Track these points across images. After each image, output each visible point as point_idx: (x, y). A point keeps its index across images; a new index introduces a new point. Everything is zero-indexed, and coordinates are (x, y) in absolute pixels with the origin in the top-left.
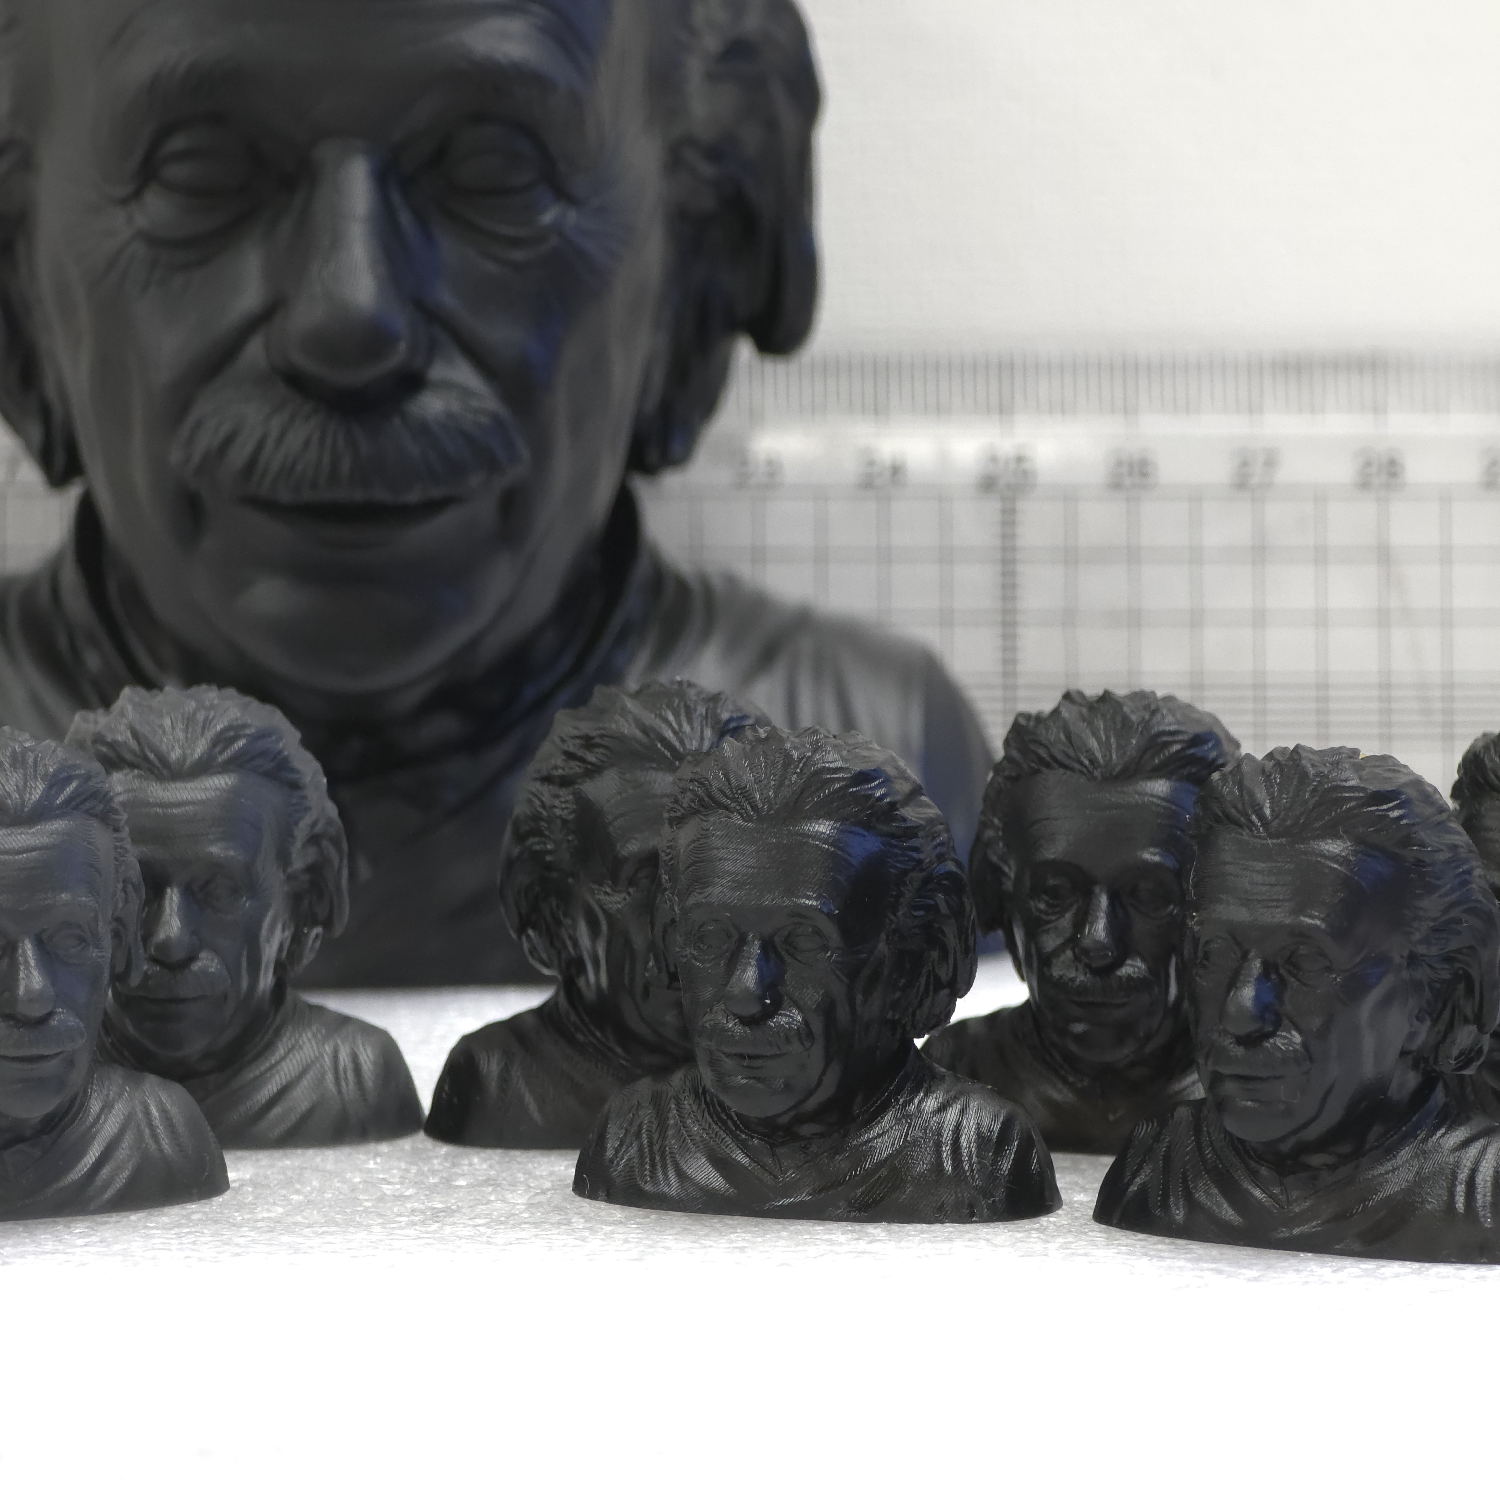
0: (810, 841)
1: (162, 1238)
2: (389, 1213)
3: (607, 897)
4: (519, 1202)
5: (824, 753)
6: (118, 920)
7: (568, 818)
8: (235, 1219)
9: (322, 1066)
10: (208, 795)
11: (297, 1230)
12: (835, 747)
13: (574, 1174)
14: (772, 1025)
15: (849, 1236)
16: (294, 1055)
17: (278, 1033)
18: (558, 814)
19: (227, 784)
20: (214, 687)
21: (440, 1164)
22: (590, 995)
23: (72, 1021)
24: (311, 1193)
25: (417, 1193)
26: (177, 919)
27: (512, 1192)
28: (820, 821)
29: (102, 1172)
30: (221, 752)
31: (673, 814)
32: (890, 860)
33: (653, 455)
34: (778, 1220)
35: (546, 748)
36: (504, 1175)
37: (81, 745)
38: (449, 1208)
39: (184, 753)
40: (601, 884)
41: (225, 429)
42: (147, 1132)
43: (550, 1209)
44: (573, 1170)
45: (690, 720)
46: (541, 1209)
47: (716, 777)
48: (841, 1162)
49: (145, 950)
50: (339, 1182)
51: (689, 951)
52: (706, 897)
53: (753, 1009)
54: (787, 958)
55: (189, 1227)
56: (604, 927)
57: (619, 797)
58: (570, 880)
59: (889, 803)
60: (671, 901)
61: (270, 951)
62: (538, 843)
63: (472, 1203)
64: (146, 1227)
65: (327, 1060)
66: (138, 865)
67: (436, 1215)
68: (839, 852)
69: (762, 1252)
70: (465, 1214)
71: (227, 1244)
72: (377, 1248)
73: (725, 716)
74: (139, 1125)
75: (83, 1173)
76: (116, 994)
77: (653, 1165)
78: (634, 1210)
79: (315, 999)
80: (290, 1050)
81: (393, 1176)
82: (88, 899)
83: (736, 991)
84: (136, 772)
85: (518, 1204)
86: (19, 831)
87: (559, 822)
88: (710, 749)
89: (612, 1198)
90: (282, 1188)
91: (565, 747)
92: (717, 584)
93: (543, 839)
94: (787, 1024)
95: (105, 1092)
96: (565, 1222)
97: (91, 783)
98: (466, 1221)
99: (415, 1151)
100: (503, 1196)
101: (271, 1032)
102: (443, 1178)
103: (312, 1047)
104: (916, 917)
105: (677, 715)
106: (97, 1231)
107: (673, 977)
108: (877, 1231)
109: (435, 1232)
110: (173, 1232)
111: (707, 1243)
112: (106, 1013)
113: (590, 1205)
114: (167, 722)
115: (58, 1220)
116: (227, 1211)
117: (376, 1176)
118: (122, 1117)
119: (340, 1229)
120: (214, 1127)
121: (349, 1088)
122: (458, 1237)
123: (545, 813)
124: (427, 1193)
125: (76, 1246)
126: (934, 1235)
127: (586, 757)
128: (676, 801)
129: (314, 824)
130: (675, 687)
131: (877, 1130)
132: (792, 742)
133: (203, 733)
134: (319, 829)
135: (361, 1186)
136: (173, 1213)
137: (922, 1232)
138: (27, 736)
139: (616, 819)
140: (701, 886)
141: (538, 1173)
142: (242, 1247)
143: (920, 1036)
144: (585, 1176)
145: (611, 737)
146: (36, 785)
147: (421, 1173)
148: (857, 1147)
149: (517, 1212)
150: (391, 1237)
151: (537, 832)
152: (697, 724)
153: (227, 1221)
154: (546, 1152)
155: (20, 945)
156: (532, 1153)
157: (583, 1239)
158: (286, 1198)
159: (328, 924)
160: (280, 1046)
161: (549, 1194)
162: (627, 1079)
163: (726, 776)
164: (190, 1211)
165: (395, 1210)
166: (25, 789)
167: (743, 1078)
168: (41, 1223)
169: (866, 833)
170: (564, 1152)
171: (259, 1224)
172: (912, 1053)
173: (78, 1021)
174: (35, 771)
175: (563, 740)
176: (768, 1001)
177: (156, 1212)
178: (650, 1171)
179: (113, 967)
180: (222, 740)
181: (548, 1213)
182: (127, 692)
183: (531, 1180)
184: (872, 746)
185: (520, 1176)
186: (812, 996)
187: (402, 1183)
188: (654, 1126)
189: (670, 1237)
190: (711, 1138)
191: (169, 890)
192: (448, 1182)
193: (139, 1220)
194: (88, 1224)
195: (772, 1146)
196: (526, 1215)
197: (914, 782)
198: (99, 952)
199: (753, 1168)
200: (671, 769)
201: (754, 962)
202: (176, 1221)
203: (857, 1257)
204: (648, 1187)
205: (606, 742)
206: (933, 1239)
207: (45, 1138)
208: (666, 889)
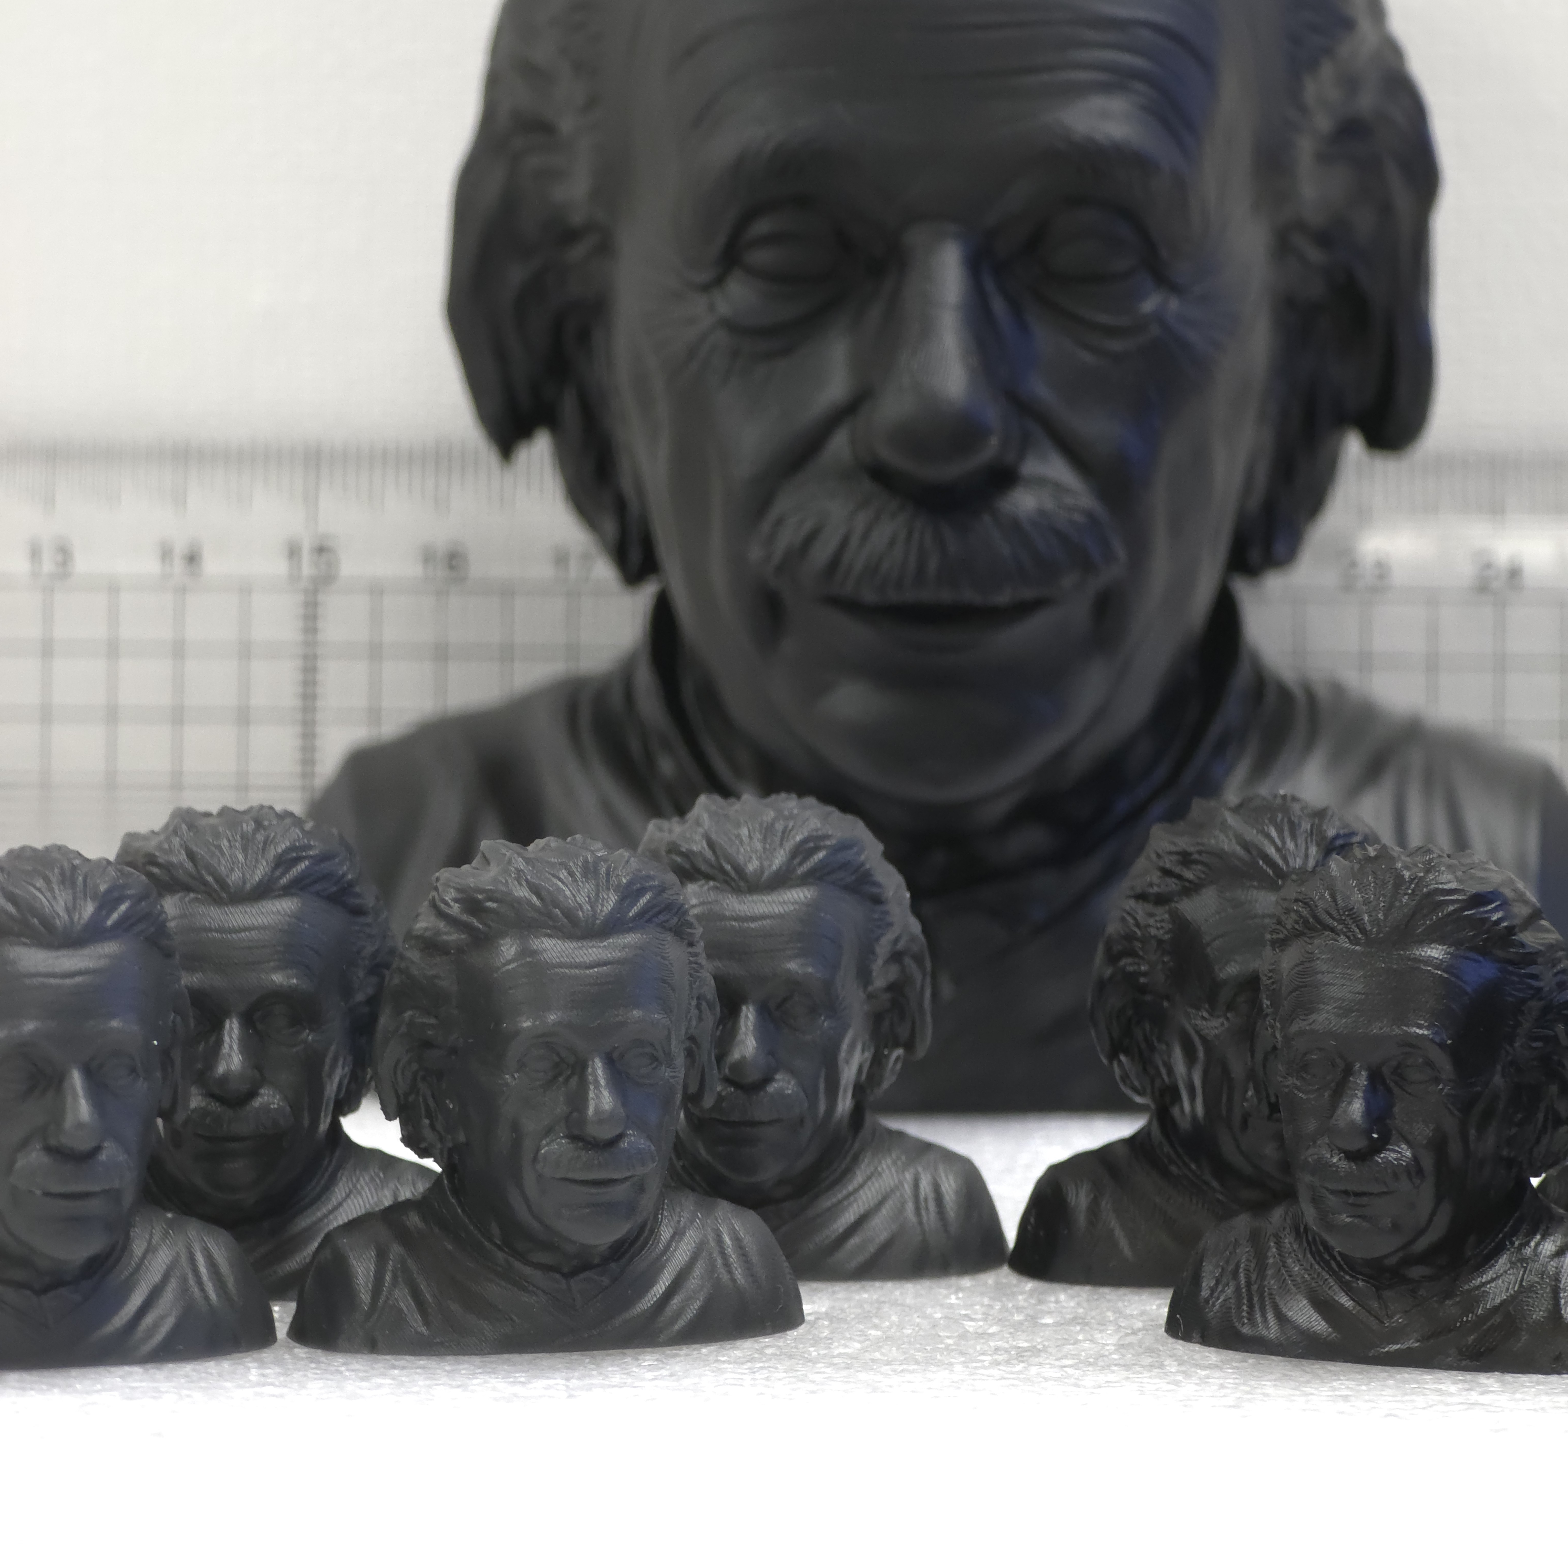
0: (1422, 967)
1: (734, 1372)
2: (971, 1351)
3: (1204, 1023)
4: (1108, 1342)
5: (1437, 874)
6: (692, 1039)
7: (1164, 939)
8: (810, 1355)
9: (902, 1196)
10: (786, 909)
11: (875, 1367)
12: (1449, 867)
13: (1166, 1314)
14: (1380, 1160)
15: (1460, 1386)
16: (873, 1183)
17: (856, 1160)
18: (1152, 934)
19: (806, 898)
20: (794, 796)
21: (1025, 1300)
22: (1185, 1125)
23: (643, 1143)
24: (890, 1328)
25: (1002, 1331)
26: (752, 1038)
27: (1101, 1331)
28: (1432, 946)
29: (672, 1303)
30: (801, 864)
31: (1275, 936)
32: (1508, 988)
33: (1255, 555)
34: (1384, 1367)
35: (1141, 863)
36: (1093, 1313)
37: (654, 855)
38: (1034, 1347)
39: (761, 863)
40: (1198, 1008)
41: (808, 526)
42: (719, 1261)
43: (1141, 1350)
44: (1165, 1311)
45: (1294, 837)
46: (1131, 1351)
47: (1322, 897)
48: (1450, 1308)
49: (719, 1068)
50: (918, 1317)
51: (1291, 1081)
52: (1310, 1024)
53: (1359, 1144)
54: (1396, 1090)
55: (763, 1362)
56: (1201, 1054)
57: (1217, 917)
58: (1166, 1004)
59: (1506, 927)
60: (1272, 1027)
61: (849, 1073)
62: (1131, 964)
63: (1059, 1343)
64: (717, 1361)
65: (908, 1189)
66: (713, 982)
67: (1021, 1355)
68: (1453, 979)
69: (1366, 1401)
70: (1051, 1354)
71: (803, 1381)
72: (959, 1388)
73: (1331, 833)
74: (711, 1254)
75: (652, 1302)
76: (689, 1116)
77: (1251, 1306)
78: (1231, 1354)
79: (895, 1124)
80: (869, 1178)
81: (976, 1313)
82: (662, 1016)
83: (1342, 1124)
84: (712, 883)
85: (1107, 1345)
86: (591, 945)
87: (1154, 943)
88: (1315, 867)
89: (1206, 1340)
90: (859, 1323)
91: (1161, 864)
92: (1322, 692)
93: (1136, 960)
94: (1395, 1159)
95: (676, 1218)
96: (1156, 1364)
97: (665, 895)
98: (1052, 1362)
99: (998, 1287)
100: (1092, 1336)
101: (848, 1159)
102: (1028, 1315)
103: (892, 1176)
104: (1536, 1048)
105: (1280, 832)
106: (667, 1364)
107: (1274, 1108)
108: (1490, 1381)
109: (1020, 1372)
110: (745, 1367)
111: (1308, 1390)
112: (677, 1136)
113: (1183, 1347)
114: (744, 831)
115: (627, 1351)
116: (801, 1346)
117: (958, 1311)
118: (694, 1245)
119: (919, 1367)
120: (788, 1257)
121: (930, 1216)
122: (1044, 1378)
123: (1139, 933)
124: (1012, 1330)
125: (643, 1379)
126: (1551, 1386)
127: (1182, 874)
128: (1279, 922)
129: (896, 941)
130: (1279, 801)
131: (1490, 1274)
132: (1403, 862)
133: (781, 845)
134: (900, 946)
135: (942, 1322)
136: (746, 1347)
137: (1538, 1383)
138: (599, 845)
139: (1214, 940)
140: (1306, 1012)
141: (1128, 1312)
142: (818, 1384)
143: (1537, 1175)
144: (1178, 1316)
145: (1207, 852)
146: (609, 897)
147: (1004, 1309)
148: (1469, 1291)
149: (1107, 1353)
150: (972, 1377)
151: (1131, 953)
152: (1301, 841)
153: (801, 1356)
154: (1136, 1290)
155: (590, 1063)
156: (1122, 1291)
157: (1177, 1383)
158: (863, 1333)
159: (909, 1046)
160: (858, 1173)
161: (1140, 1335)
162: (1224, 1215)
163: (1333, 896)
164: (763, 1344)
165: (978, 1348)
166: (597, 900)
167: (1347, 1217)
168: (608, 1355)
169: (1481, 959)
170: (1156, 1290)
171: (836, 1360)
172: (1528, 1192)
173: (648, 1143)
174: (608, 881)
175: (1159, 856)
176: (1375, 1136)
177: (727, 1345)
178: (1248, 1313)
179: (685, 1087)
180: (802, 851)
181: (1139, 1355)
182: (703, 799)
183: (1121, 1320)
184: (1489, 867)
185: (1110, 1315)
186: (1423, 1131)
187: (985, 1320)
188: (1253, 1265)
189: (1269, 1383)
190: (1313, 1279)
191: (744, 1008)
192: (1033, 1320)
193: (711, 1352)
194: (657, 1356)
195: (1378, 1289)
196: (1115, 1357)
197: (1534, 905)
198: (671, 1072)
199: (1358, 1312)
200: (1274, 887)
201: (1360, 1094)
202: (750, 1355)
203: (1468, 1409)
204: (1246, 1330)
205: (1204, 858)
206: (1549, 1391)
207: (613, 1265)
208: (1267, 1015)
